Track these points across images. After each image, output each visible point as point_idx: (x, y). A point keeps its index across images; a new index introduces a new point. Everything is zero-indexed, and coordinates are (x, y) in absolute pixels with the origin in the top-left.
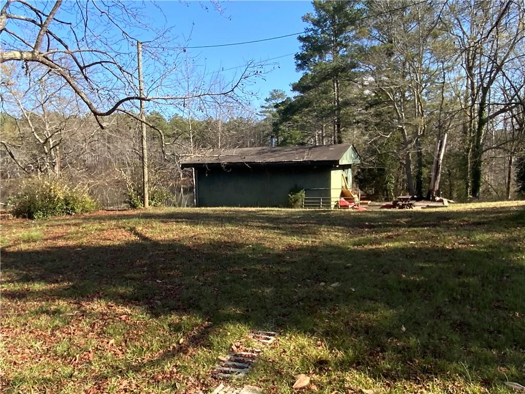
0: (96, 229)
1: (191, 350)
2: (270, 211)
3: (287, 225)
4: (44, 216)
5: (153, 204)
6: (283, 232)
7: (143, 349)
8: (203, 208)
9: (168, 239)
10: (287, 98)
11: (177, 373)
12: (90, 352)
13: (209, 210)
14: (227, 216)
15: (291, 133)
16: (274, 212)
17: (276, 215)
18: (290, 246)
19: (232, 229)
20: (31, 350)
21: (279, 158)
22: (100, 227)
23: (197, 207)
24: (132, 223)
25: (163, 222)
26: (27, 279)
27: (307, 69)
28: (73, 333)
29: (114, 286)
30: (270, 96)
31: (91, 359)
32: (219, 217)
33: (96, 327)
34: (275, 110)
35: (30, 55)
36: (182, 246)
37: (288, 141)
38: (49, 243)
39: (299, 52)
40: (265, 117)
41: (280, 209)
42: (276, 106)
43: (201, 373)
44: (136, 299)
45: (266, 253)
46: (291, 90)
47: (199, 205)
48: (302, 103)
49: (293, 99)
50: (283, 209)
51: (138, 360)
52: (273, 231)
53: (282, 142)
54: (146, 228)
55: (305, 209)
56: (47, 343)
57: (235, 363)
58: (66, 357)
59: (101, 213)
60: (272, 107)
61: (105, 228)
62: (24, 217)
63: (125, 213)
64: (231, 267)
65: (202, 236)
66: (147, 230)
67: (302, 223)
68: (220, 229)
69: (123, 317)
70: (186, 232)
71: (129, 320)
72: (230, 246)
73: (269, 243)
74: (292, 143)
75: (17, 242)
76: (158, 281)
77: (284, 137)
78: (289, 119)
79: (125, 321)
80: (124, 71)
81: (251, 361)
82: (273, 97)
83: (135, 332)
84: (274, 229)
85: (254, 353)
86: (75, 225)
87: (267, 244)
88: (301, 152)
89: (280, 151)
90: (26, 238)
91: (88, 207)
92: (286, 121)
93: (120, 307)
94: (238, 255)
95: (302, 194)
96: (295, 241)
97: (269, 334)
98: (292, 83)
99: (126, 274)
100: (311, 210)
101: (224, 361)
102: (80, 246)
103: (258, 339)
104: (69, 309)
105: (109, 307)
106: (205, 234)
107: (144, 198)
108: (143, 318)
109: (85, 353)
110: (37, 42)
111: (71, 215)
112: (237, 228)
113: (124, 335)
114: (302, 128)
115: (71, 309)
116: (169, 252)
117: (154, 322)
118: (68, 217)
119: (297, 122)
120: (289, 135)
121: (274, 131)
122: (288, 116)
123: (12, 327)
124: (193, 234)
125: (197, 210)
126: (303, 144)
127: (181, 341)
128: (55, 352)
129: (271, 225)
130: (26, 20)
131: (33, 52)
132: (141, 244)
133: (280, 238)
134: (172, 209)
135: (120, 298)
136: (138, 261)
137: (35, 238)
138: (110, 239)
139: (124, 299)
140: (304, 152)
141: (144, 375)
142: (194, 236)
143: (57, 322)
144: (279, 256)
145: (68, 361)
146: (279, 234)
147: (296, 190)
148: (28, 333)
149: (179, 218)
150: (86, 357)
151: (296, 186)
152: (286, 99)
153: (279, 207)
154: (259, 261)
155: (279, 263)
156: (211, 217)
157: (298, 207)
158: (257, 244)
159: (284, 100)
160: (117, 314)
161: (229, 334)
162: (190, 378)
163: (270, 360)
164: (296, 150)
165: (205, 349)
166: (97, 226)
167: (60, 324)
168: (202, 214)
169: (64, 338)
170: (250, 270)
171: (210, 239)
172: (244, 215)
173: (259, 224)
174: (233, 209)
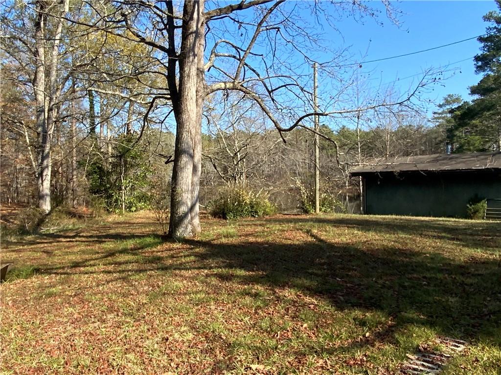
0: (278, 230)
1: (377, 344)
2: (446, 221)
3: (468, 237)
4: (234, 217)
5: (323, 210)
6: (464, 243)
7: (333, 336)
8: (372, 216)
9: (342, 242)
10: (464, 102)
11: (367, 362)
12: (288, 331)
13: (379, 217)
14: (398, 224)
15: (468, 139)
16: (450, 222)
17: (453, 226)
18: (473, 258)
19: (405, 237)
20: (242, 323)
21: (455, 165)
22: (281, 228)
23: (365, 214)
24: (307, 226)
25: (335, 226)
26: (230, 266)
27: (488, 70)
28: (272, 314)
29: (300, 278)
30: (444, 101)
31: (290, 336)
32: (390, 225)
33: (290, 312)
34: (449, 115)
35: (232, 85)
36: (357, 250)
37: (465, 148)
38: (243, 239)
39: (480, 53)
40: (437, 124)
41: (457, 220)
42: (451, 111)
43: (391, 365)
44: (321, 292)
45: (446, 264)
46: (469, 94)
47: (366, 213)
48: (482, 106)
49: (471, 103)
50: (461, 220)
51: (329, 344)
52: (452, 242)
53: (458, 149)
54: (320, 231)
55: (488, 221)
56: (253, 319)
57: (424, 363)
58: (270, 332)
59: (279, 216)
60: (446, 113)
61: (286, 229)
62: (220, 217)
63: (299, 217)
64: (409, 273)
65: (375, 242)
66: (322, 233)
67: (485, 236)
68: (393, 236)
69: (312, 306)
70: (359, 238)
71: (316, 309)
72: (406, 254)
73: (448, 254)
74: (470, 150)
75: (219, 236)
76: (337, 279)
77: (461, 143)
78: (466, 124)
79: (313, 310)
80: (305, 91)
81: (440, 364)
82: (447, 102)
83: (324, 320)
84: (453, 239)
85: (442, 357)
86: (260, 225)
87: (446, 255)
88: (483, 159)
89: (457, 158)
90: (225, 234)
91: (269, 211)
92: (463, 127)
93: (307, 297)
94: (416, 262)
95: (484, 205)
96: (479, 253)
97: (458, 342)
98: (471, 85)
99: (308, 269)
100: (496, 222)
101: (412, 360)
102: (267, 243)
103: (446, 345)
104: (266, 294)
105: (298, 296)
106: (378, 240)
107: (315, 204)
108: (329, 310)
109: (285, 331)
110: (237, 73)
111: (255, 217)
112: (410, 237)
113: (314, 321)
114: (482, 133)
115: (268, 294)
116: (345, 254)
117: (340, 315)
118: (253, 219)
119: (476, 126)
120: (466, 141)
121: (448, 137)
122: (465, 121)
123: (226, 302)
124: (365, 239)
125: (366, 217)
126: (483, 150)
127: (367, 334)
128: (260, 327)
129: (449, 236)
130: (229, 56)
131: (233, 82)
132: (318, 245)
133: (461, 250)
134: (341, 216)
135: (307, 290)
136: (318, 260)
137: (232, 234)
138: (290, 239)
139: (310, 291)
140: (486, 159)
141: (337, 358)
142: (367, 241)
143: (259, 303)
144: (461, 267)
145: (272, 335)
146: (459, 245)
147: (476, 200)
148: (238, 309)
149: (349, 224)
150: (286, 335)
151: (476, 195)
152: (462, 103)
153: (456, 218)
154: (441, 271)
155: (462, 274)
156: (382, 225)
157: (478, 219)
158: (435, 254)
159: (460, 105)
160: (306, 303)
161: (414, 335)
162: (380, 368)
163: (462, 366)
164: (477, 157)
165: (392, 346)
166: (278, 227)
167: (262, 305)
168: (372, 221)
169: (266, 317)
170: (430, 278)
171: (384, 245)
172: (417, 224)
173: (436, 234)
174: (403, 217)
